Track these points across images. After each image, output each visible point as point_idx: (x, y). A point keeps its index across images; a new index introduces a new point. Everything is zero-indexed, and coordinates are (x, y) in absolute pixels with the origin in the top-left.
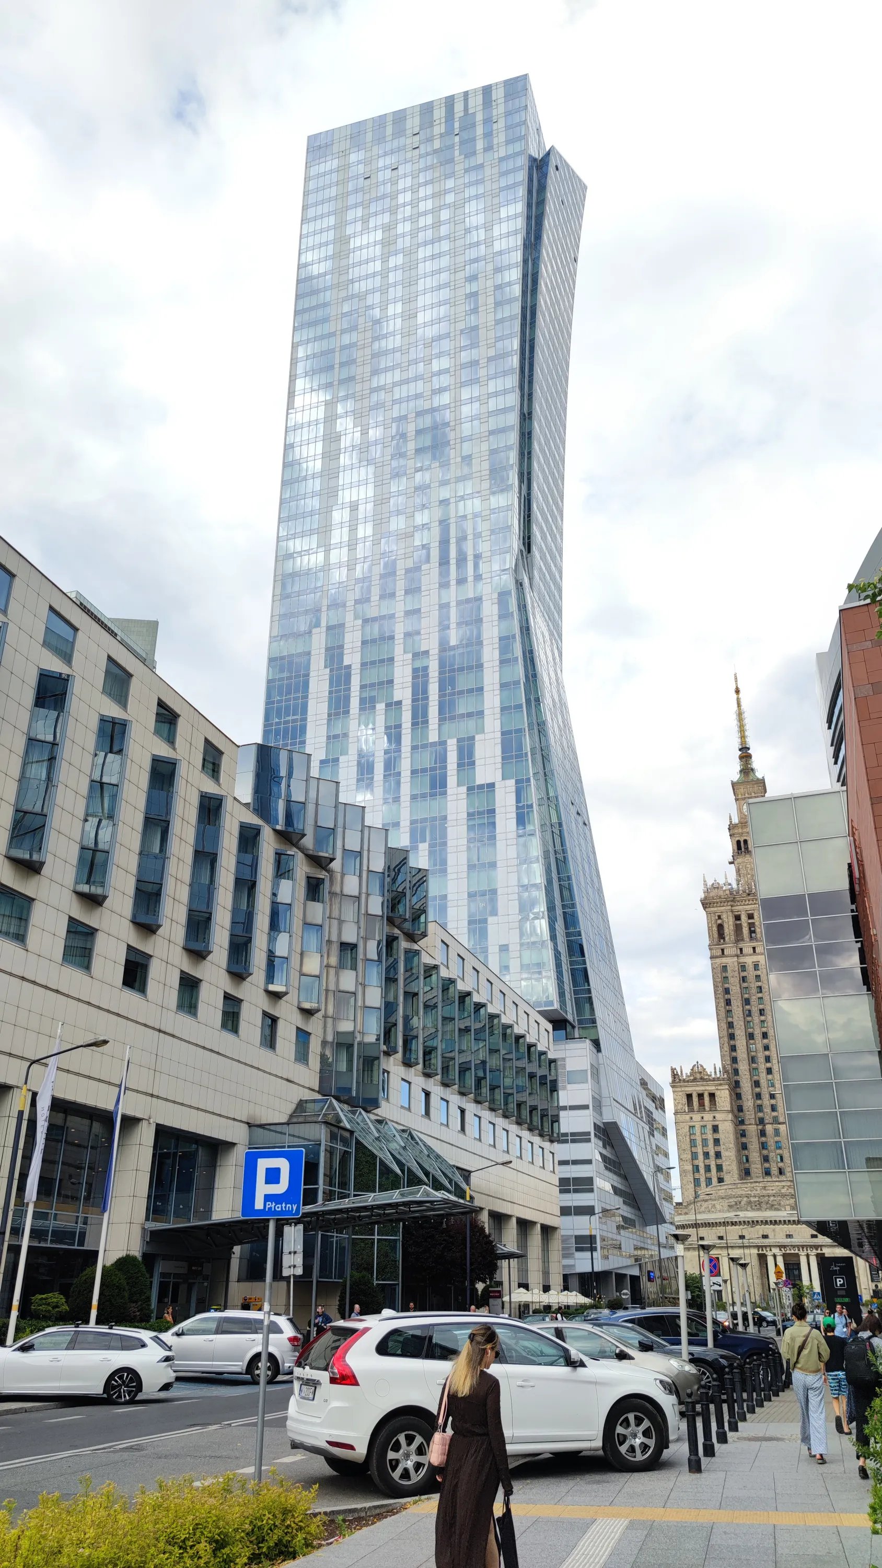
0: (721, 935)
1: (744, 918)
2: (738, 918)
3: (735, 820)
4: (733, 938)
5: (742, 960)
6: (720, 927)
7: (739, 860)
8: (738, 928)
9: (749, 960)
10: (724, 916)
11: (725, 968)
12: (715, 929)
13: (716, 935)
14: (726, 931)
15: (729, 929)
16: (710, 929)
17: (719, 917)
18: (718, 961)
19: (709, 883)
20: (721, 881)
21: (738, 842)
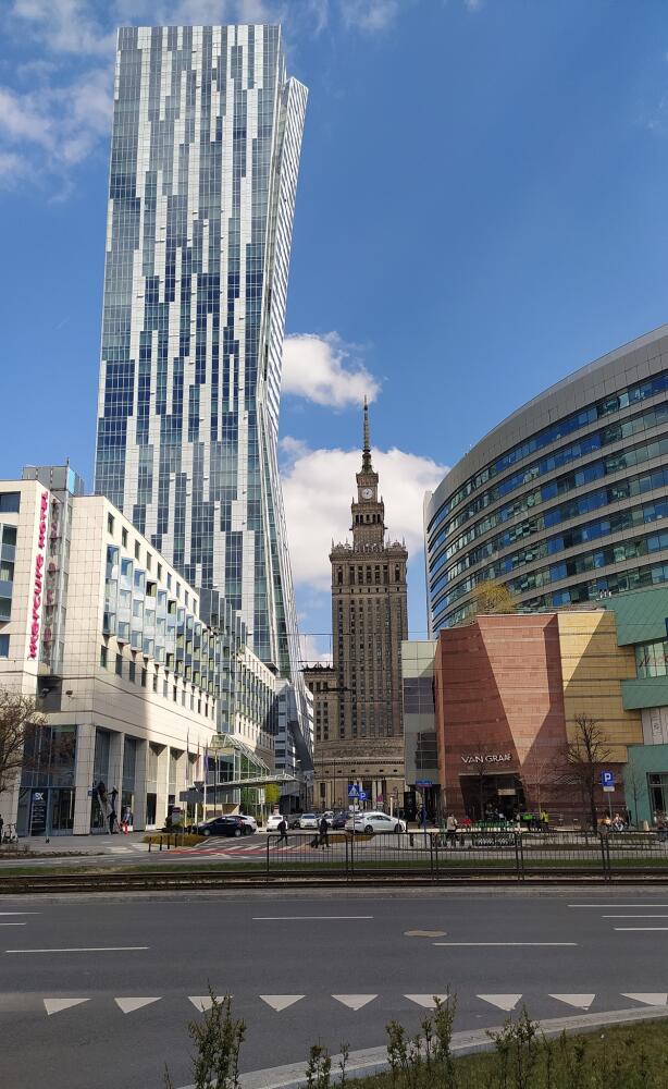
0: (340, 580)
1: (356, 569)
2: (352, 569)
3: (356, 501)
4: (348, 582)
5: (353, 597)
6: (340, 575)
7: (357, 529)
8: (352, 575)
9: (357, 598)
10: (344, 567)
11: (341, 602)
12: (337, 575)
13: (337, 579)
14: (344, 577)
15: (346, 576)
16: (333, 575)
17: (341, 568)
18: (337, 597)
19: (335, 545)
20: (344, 543)
21: (357, 517)
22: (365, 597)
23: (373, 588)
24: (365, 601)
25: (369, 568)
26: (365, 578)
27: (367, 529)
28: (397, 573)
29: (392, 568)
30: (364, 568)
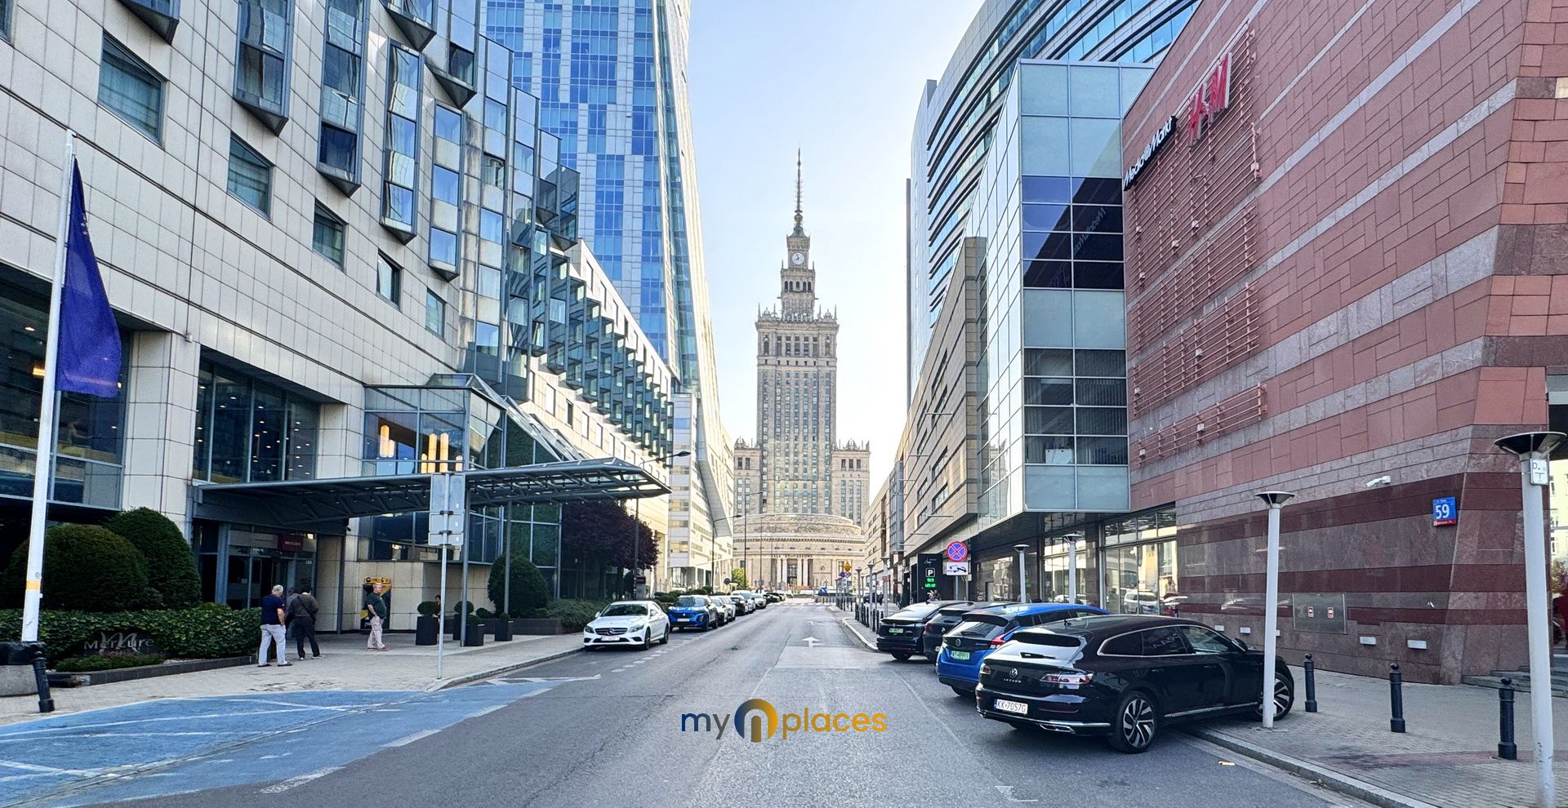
0: (766, 350)
1: (783, 339)
2: (779, 339)
3: (786, 267)
4: (774, 353)
5: (779, 369)
6: (767, 344)
7: (785, 296)
8: (779, 346)
9: (784, 369)
10: (770, 336)
11: (766, 373)
12: (762, 344)
13: (763, 350)
14: (770, 347)
15: (773, 346)
16: (759, 344)
17: (767, 336)
18: (762, 367)
19: (762, 312)
20: (771, 311)
21: (786, 283)
22: (792, 370)
23: (801, 361)
24: (793, 375)
25: (797, 339)
26: (793, 349)
27: (797, 296)
28: (828, 345)
29: (822, 341)
30: (793, 339)
